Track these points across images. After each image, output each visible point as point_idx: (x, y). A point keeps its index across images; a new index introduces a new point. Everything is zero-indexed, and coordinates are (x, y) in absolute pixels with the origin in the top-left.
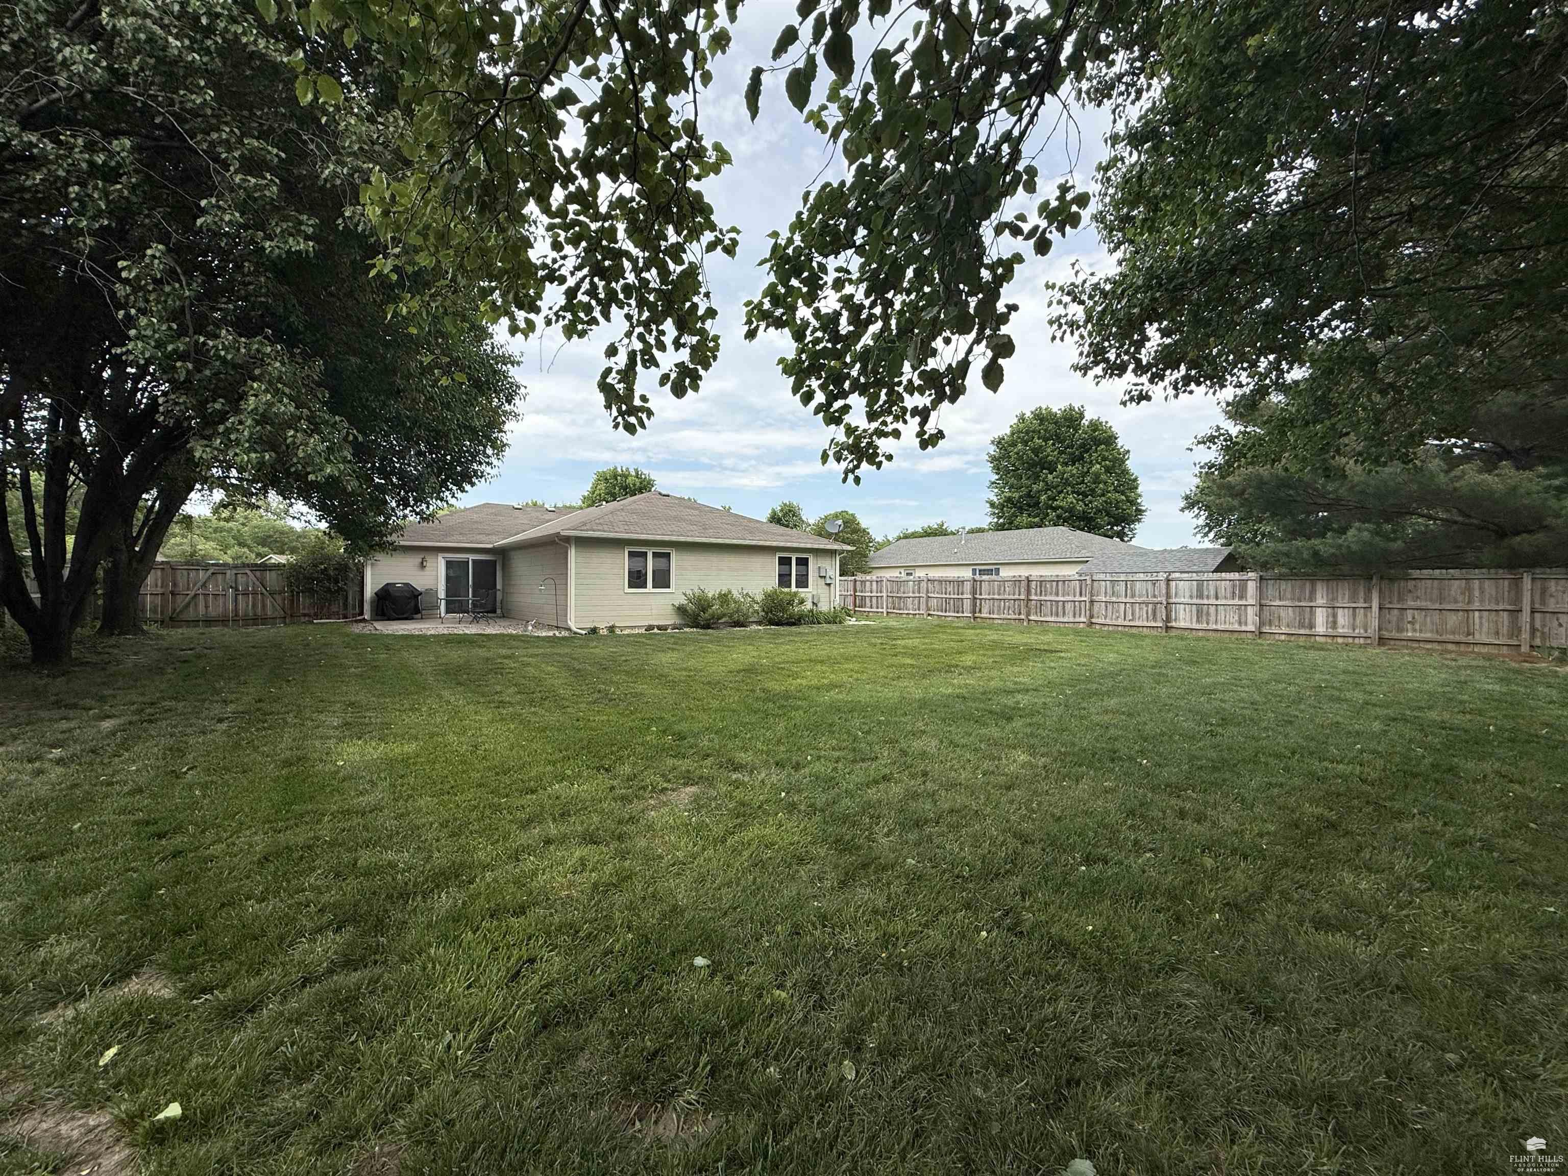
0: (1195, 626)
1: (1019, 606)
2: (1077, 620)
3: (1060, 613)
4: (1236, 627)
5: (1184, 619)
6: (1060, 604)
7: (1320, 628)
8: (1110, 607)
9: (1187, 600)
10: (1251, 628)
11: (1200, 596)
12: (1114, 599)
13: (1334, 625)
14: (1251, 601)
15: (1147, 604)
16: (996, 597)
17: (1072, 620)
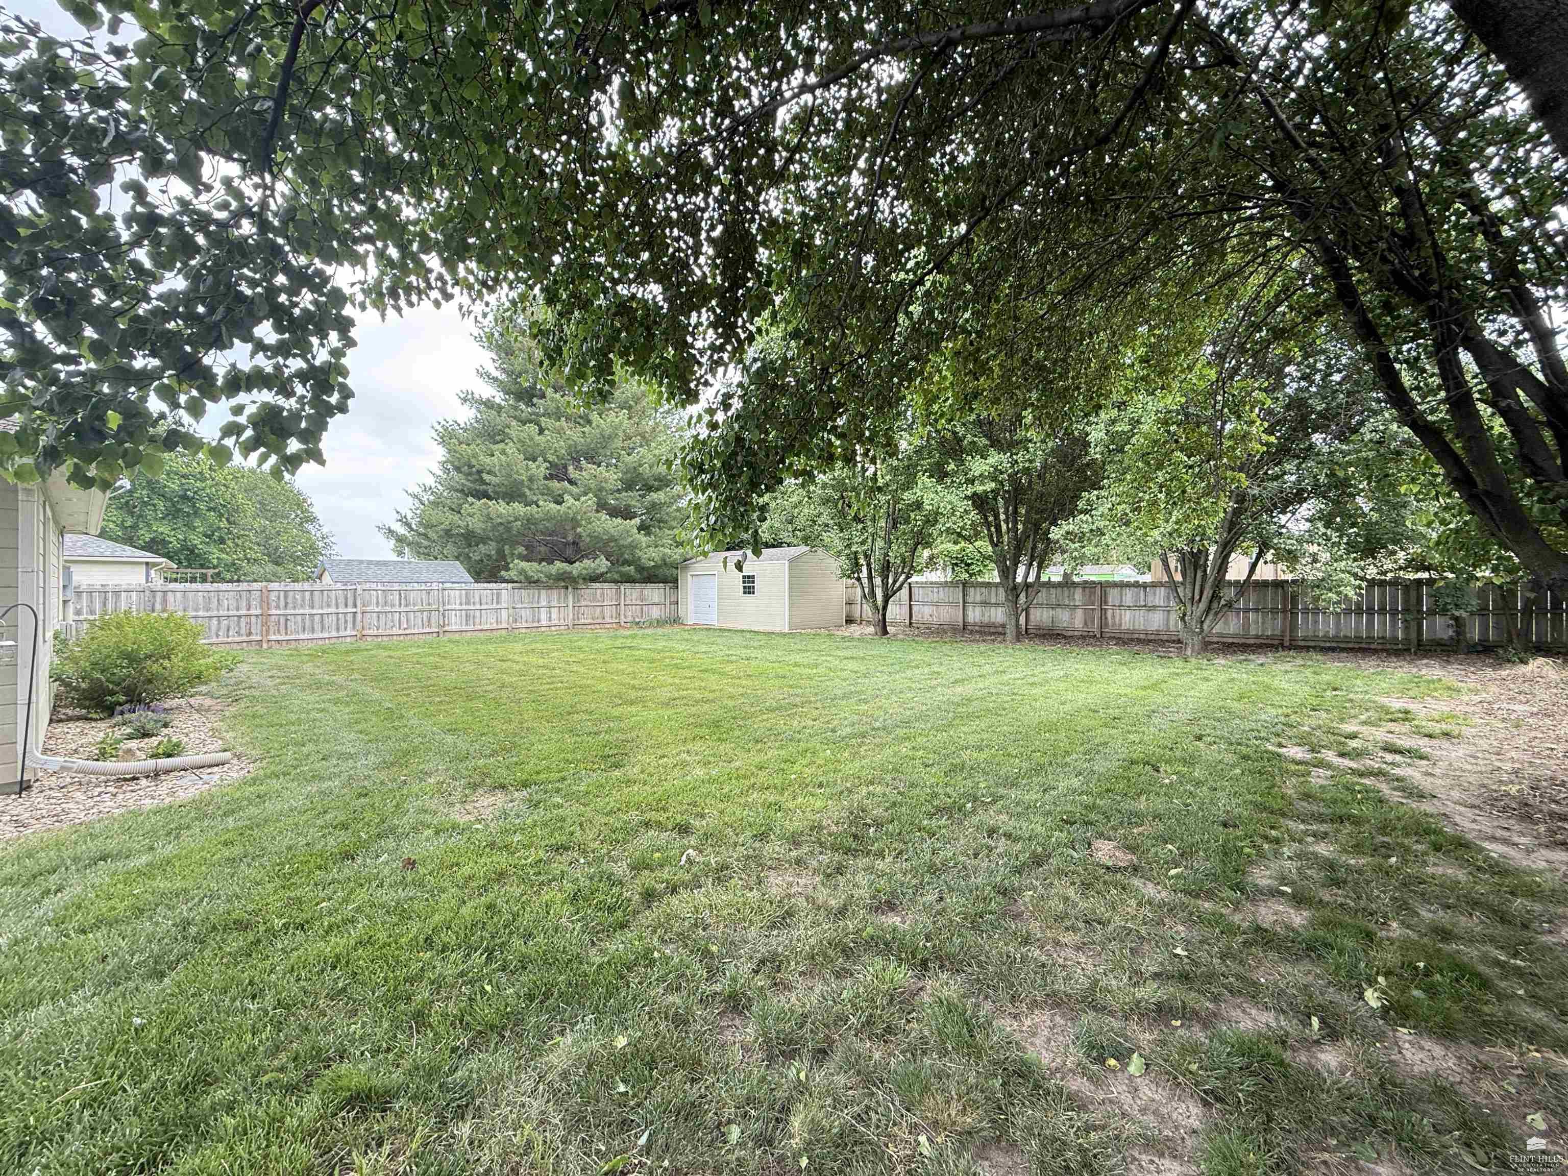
0: (464, 628)
1: (249, 623)
2: (342, 633)
3: (317, 626)
4: (495, 626)
5: (455, 623)
6: (317, 618)
7: (544, 622)
8: (383, 617)
9: (458, 607)
10: (504, 625)
11: (468, 603)
12: (388, 609)
13: (550, 619)
14: (504, 605)
15: (422, 611)
16: (201, 613)
17: (334, 634)
